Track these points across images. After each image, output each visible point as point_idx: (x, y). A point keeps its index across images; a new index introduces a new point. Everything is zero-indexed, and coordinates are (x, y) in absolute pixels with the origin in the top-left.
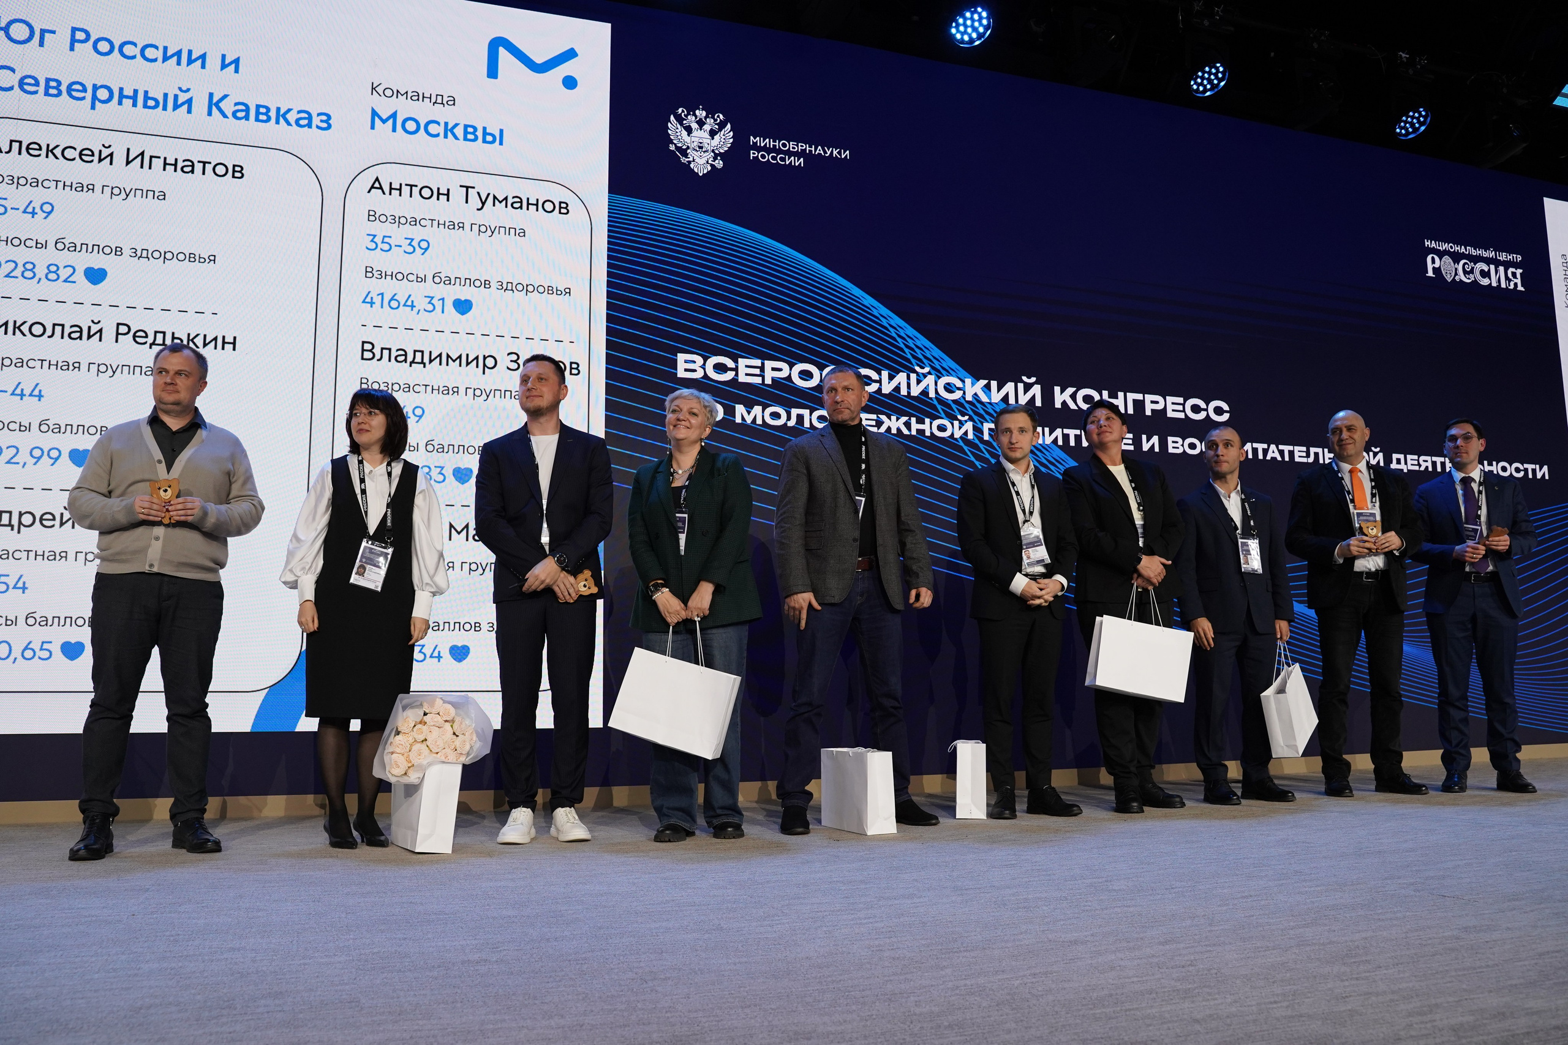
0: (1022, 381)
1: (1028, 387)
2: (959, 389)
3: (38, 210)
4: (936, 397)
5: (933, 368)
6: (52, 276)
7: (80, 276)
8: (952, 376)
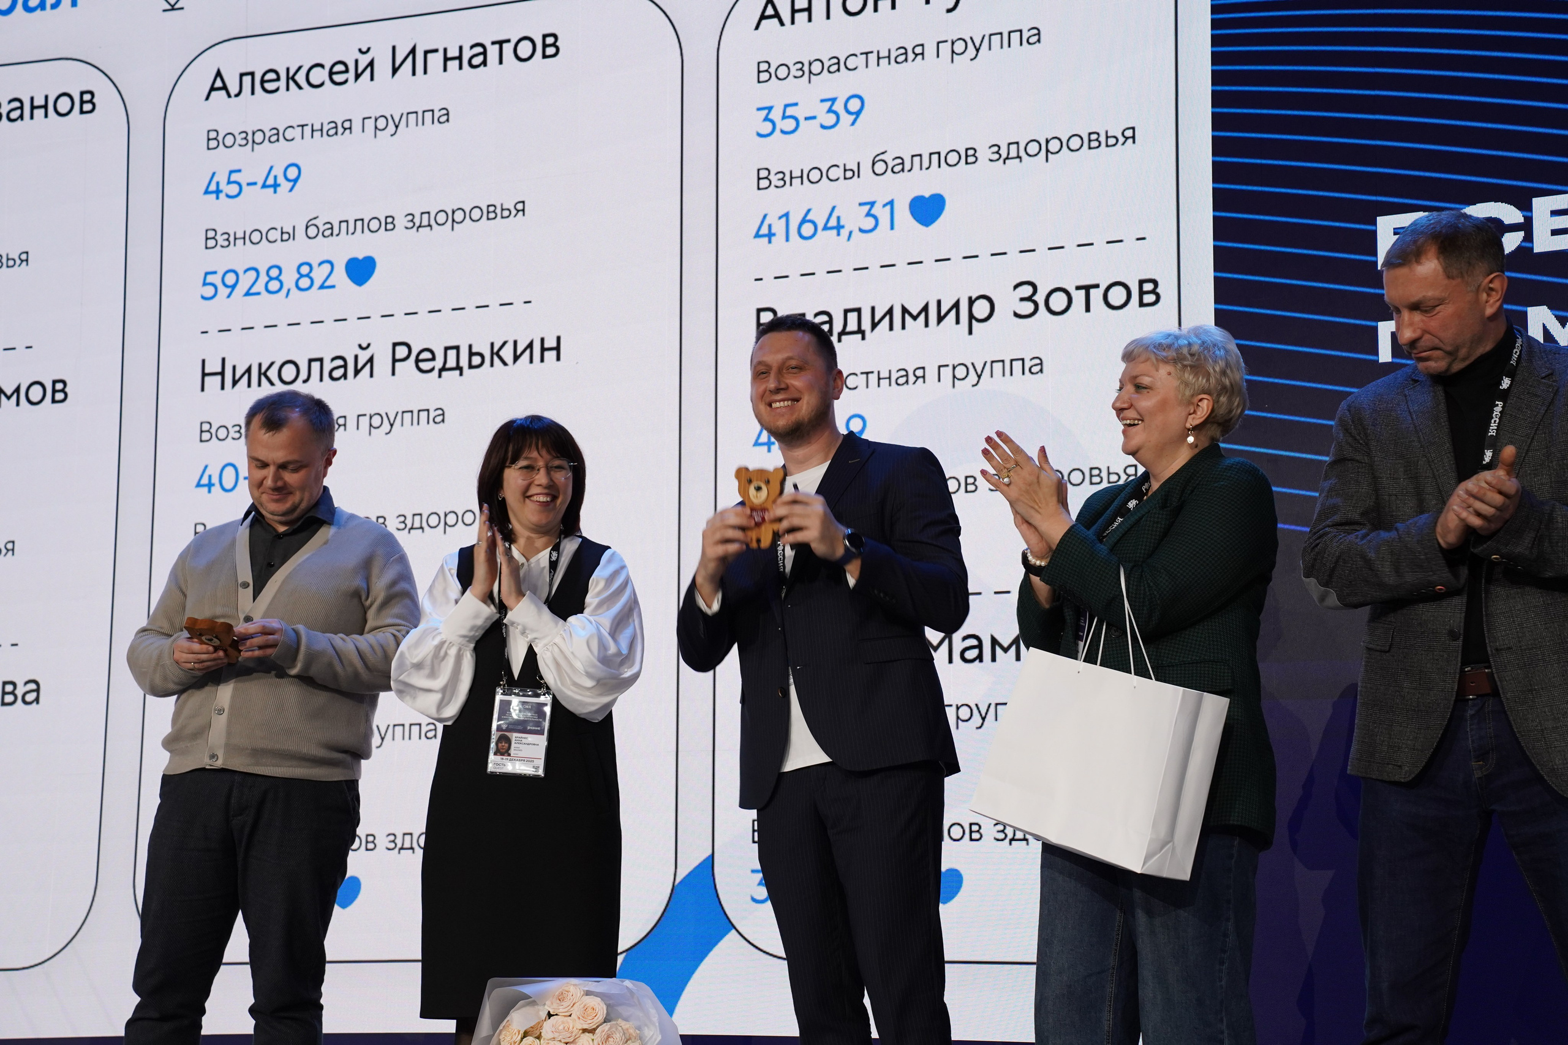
3: (281, 180)
6: (304, 283)
7: (340, 276)
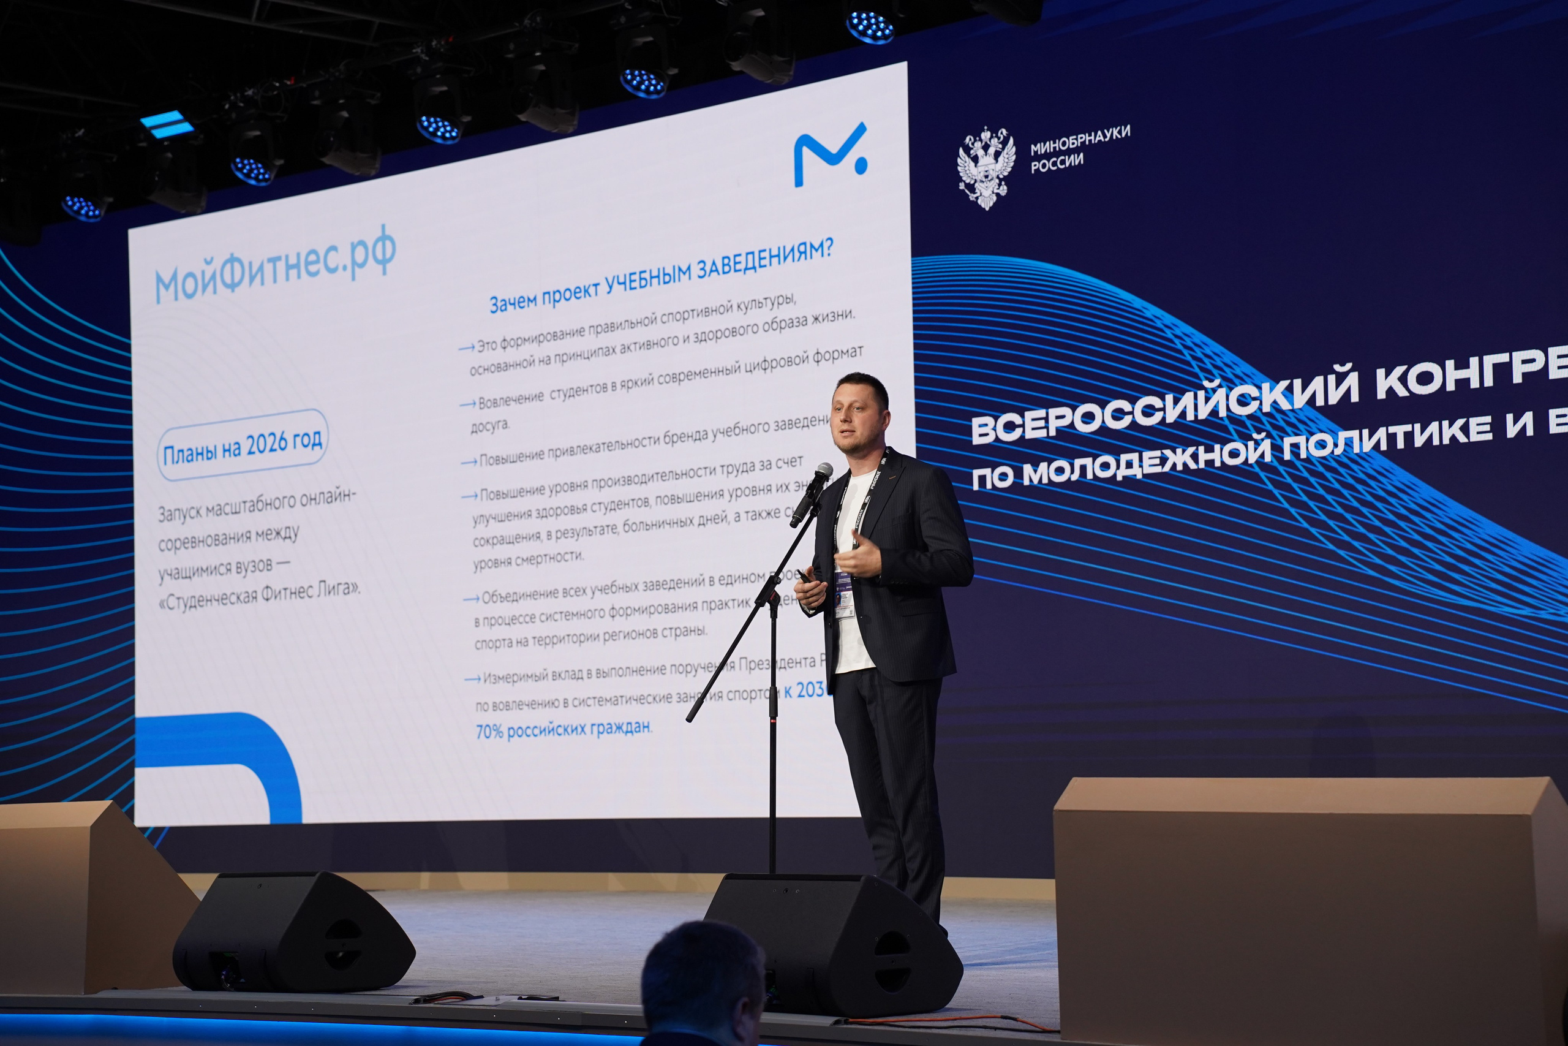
0: (1334, 372)
1: (1341, 378)
2: (1255, 399)
4: (1228, 416)
5: (1224, 378)
8: (1246, 383)
